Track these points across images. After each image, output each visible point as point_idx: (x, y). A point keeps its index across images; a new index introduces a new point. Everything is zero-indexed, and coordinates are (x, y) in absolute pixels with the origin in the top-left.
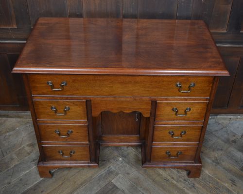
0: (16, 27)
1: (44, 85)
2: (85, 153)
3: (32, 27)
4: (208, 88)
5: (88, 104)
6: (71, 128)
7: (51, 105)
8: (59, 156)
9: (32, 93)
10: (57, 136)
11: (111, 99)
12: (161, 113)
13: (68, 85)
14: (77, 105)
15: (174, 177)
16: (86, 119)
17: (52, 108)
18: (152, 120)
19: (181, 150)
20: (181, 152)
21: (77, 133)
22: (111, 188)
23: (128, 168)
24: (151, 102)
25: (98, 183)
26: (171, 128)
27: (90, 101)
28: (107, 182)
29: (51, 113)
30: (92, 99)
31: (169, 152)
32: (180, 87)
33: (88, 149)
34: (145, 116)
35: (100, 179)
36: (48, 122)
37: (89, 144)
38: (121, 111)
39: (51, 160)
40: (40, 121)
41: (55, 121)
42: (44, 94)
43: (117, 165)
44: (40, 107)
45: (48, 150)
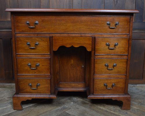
0: (10, 20)
2: (47, 85)
4: (127, 26)
5: (51, 40)
6: (39, 62)
7: (27, 41)
9: (16, 31)
10: (29, 69)
11: (66, 35)
12: (99, 48)
13: (39, 24)
14: (44, 41)
16: (49, 52)
17: (27, 43)
19: (114, 82)
20: (115, 84)
21: (43, 66)
22: (65, 114)
23: (77, 106)
24: (91, 38)
25: (55, 113)
26: (106, 61)
27: (52, 37)
28: (62, 112)
29: (26, 48)
30: (53, 35)
31: (106, 84)
32: (109, 24)
33: (50, 82)
34: (88, 50)
35: (57, 111)
36: (24, 56)
37: (50, 76)
38: (72, 46)
39: (23, 93)
40: (18, 55)
41: (29, 55)
42: (23, 32)
43: (70, 105)
44: (20, 43)
45: (22, 82)
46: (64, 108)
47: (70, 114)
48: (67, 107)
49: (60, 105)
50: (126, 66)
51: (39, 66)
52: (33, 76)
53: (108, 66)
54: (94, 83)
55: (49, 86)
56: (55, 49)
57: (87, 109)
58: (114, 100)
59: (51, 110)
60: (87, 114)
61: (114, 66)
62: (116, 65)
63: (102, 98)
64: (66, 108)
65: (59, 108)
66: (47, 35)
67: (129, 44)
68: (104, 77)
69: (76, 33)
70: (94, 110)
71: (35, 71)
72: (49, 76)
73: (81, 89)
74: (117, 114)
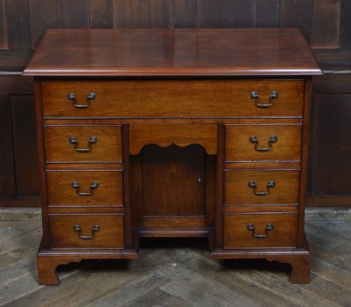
0: (8, 49)
1: (62, 100)
2: (116, 230)
3: (33, 48)
4: (298, 100)
5: (125, 132)
6: (97, 179)
7: (70, 134)
8: (73, 238)
9: (45, 114)
10: (74, 194)
11: (158, 121)
12: (233, 147)
13: (96, 100)
14: (108, 134)
15: (265, 281)
17: (70, 140)
18: (220, 160)
19: (271, 222)
20: (272, 226)
21: (106, 187)
22: (158, 294)
23: (187, 273)
24: (216, 126)
25: (136, 290)
26: (251, 176)
27: (128, 125)
28: (151, 289)
29: (68, 150)
30: (130, 122)
31: (252, 226)
32: (257, 98)
33: (122, 222)
34: (209, 153)
35: (139, 286)
36: (63, 166)
37: (123, 209)
38: (173, 144)
39: (60, 246)
40: (50, 166)
41: (74, 165)
42: (62, 115)
43: (169, 270)
44: (53, 138)
45: (58, 224)
46: (157, 279)
47: (169, 295)
48: (162, 275)
49: (145, 271)
50: (297, 186)
51: (99, 189)
52: (85, 210)
53: (255, 187)
54: (223, 224)
55: (121, 230)
56: (135, 150)
57: (210, 282)
58: (270, 260)
59: (125, 284)
60: (209, 294)
61: (269, 187)
62: (274, 184)
63: (243, 257)
64: (159, 279)
65: (145, 278)
66: (116, 122)
67: (302, 138)
68: (246, 209)
69: (182, 116)
70: (224, 283)
71: (89, 199)
72: (120, 209)
73: (197, 232)
74: (277, 293)
